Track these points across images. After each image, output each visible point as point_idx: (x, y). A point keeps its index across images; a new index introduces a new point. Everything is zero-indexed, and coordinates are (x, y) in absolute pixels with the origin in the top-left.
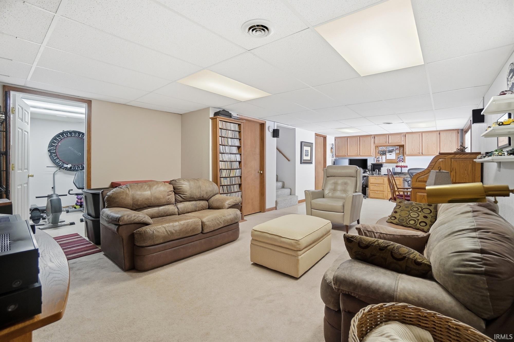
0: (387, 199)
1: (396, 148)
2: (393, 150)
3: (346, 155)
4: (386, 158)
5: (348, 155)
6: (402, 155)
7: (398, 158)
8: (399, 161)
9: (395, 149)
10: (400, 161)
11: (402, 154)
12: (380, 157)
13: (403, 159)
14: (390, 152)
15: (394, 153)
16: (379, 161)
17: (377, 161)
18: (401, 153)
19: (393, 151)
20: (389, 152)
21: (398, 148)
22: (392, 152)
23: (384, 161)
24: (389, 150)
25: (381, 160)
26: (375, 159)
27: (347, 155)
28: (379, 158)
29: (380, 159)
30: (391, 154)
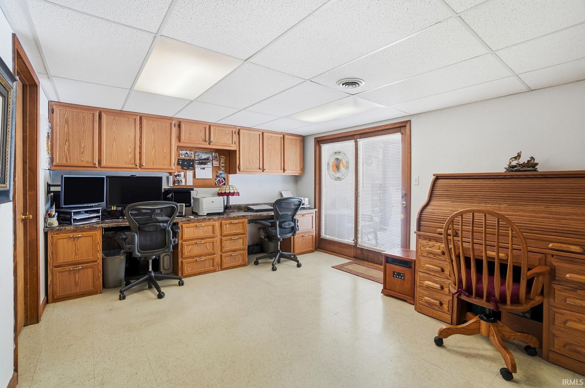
0: (220, 269)
1: (213, 155)
2: (208, 159)
3: (97, 163)
4: (194, 176)
5: (104, 163)
6: (223, 171)
7: (217, 176)
8: (218, 183)
9: (211, 158)
10: (220, 182)
11: (223, 169)
12: (182, 174)
13: (224, 179)
14: (203, 162)
15: (209, 165)
16: (179, 182)
17: (174, 183)
18: (222, 167)
19: (208, 162)
20: (200, 164)
21: (216, 157)
22: (205, 164)
23: (190, 182)
24: (201, 160)
25: (183, 180)
26: (171, 178)
27: (100, 163)
28: (178, 175)
29: (182, 178)
30: (204, 169)
